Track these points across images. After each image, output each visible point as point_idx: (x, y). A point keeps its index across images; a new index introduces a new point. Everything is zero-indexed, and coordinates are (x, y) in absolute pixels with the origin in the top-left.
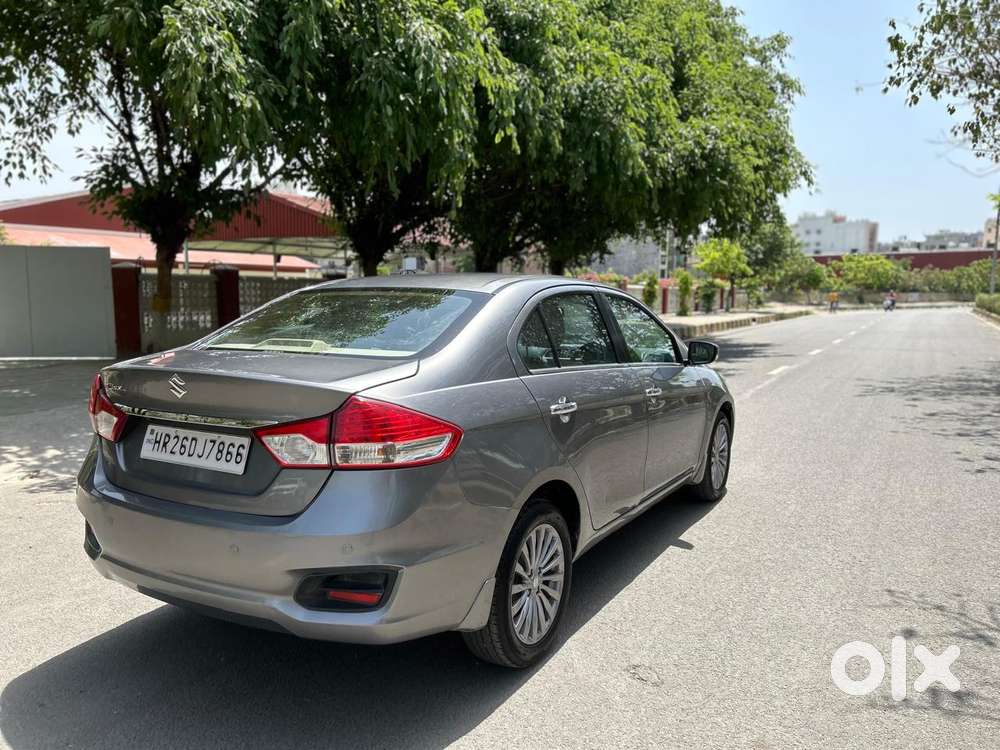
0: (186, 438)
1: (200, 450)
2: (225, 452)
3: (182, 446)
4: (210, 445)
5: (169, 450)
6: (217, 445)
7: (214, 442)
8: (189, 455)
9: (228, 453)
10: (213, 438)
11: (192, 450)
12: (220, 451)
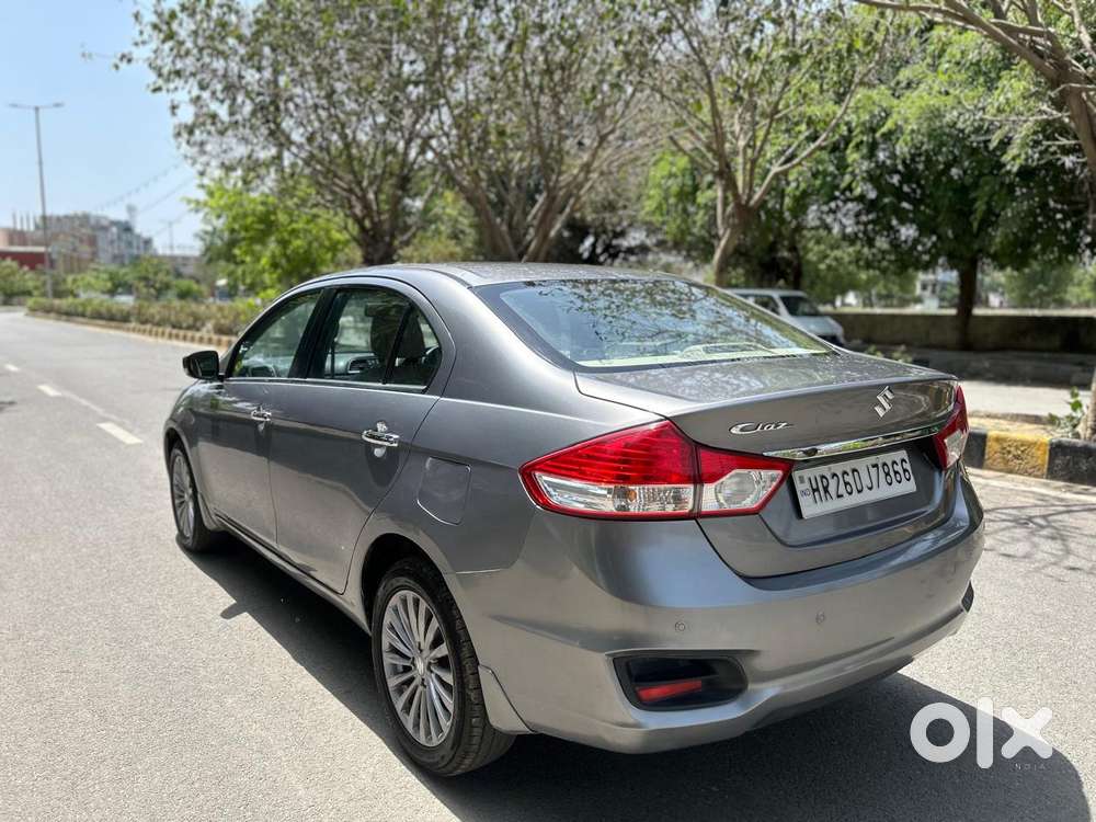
0: (845, 473)
1: (866, 482)
2: (892, 474)
3: (846, 484)
4: (873, 471)
5: (834, 496)
6: (880, 468)
7: (875, 466)
8: (859, 492)
9: (896, 473)
10: (874, 462)
11: (859, 485)
12: (887, 474)
